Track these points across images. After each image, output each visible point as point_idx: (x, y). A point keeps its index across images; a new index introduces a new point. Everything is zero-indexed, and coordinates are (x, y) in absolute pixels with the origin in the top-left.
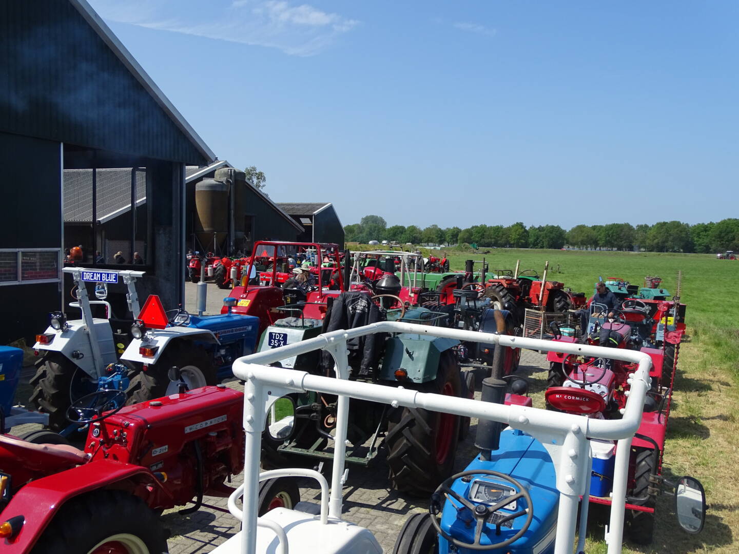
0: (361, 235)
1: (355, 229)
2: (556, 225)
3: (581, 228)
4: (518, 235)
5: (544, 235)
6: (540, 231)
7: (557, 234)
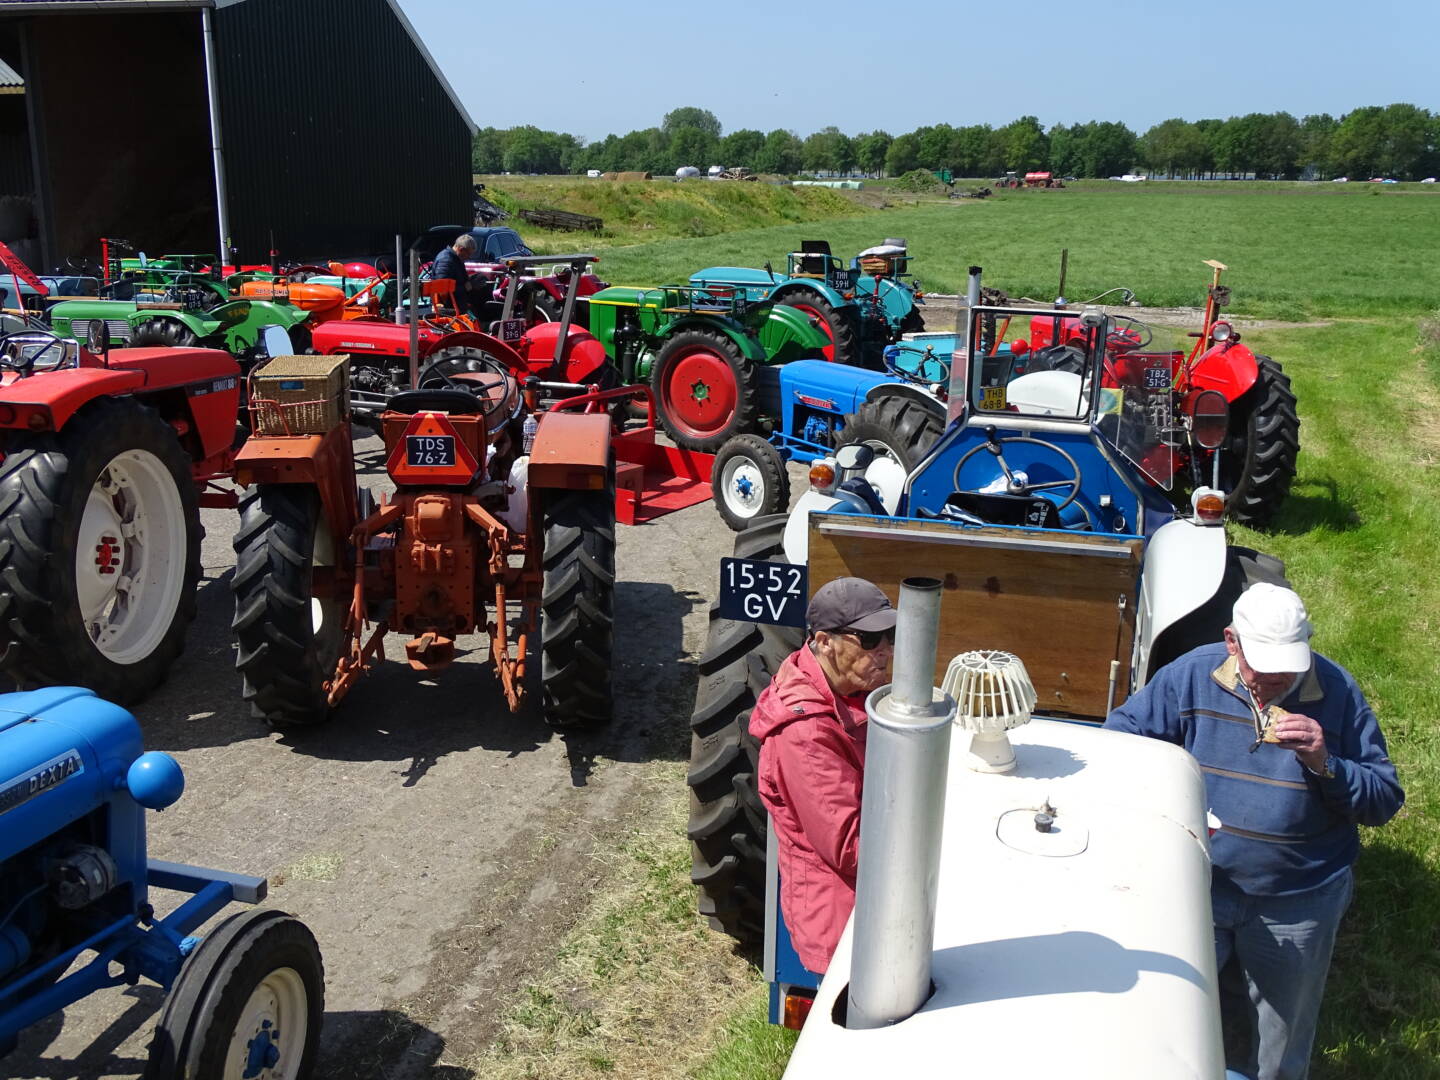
0: (662, 154)
1: (649, 139)
2: (1114, 122)
3: (1173, 128)
4: (1026, 147)
5: (1087, 145)
6: (1075, 136)
7: (1119, 142)
